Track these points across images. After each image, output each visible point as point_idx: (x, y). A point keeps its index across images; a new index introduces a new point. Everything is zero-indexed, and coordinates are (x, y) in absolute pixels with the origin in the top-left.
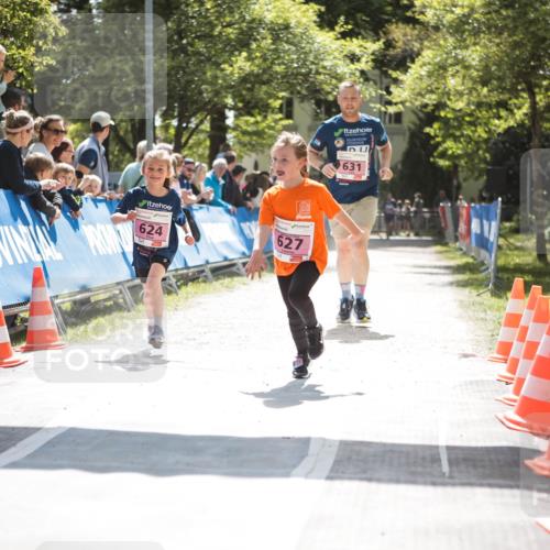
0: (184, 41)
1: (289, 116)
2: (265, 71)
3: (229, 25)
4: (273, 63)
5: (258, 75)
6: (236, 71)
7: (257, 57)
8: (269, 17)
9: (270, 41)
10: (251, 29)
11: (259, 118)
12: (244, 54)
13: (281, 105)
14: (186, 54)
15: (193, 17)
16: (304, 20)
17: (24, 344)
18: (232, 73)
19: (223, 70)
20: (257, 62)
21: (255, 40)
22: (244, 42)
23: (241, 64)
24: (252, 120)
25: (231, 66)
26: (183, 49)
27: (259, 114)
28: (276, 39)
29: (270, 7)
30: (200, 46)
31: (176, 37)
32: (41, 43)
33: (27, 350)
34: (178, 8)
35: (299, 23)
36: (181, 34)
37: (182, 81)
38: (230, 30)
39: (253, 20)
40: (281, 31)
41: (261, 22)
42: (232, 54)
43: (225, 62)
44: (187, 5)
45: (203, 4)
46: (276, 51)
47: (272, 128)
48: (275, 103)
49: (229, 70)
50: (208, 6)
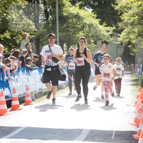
0: (68, 29)
1: (96, 44)
2: (87, 35)
3: (79, 24)
4: (89, 33)
6: (80, 35)
8: (88, 22)
9: (88, 28)
10: (84, 25)
11: (89, 45)
12: (82, 31)
13: (94, 42)
14: (69, 32)
15: (70, 23)
16: (96, 23)
17: (24, 104)
20: (85, 33)
21: (85, 28)
22: (82, 29)
24: (87, 45)
25: (79, 34)
26: (68, 31)
28: (89, 27)
29: (88, 20)
30: (72, 30)
31: (66, 28)
32: (31, 32)
33: (25, 105)
34: (67, 21)
35: (95, 24)
36: (68, 27)
37: (68, 38)
38: (79, 26)
39: (84, 23)
40: (91, 26)
41: (86, 24)
42: (79, 31)
43: (78, 33)
44: (69, 20)
45: (73, 20)
46: (89, 30)
47: (92, 47)
48: (92, 41)
49: (78, 35)
50: (74, 20)
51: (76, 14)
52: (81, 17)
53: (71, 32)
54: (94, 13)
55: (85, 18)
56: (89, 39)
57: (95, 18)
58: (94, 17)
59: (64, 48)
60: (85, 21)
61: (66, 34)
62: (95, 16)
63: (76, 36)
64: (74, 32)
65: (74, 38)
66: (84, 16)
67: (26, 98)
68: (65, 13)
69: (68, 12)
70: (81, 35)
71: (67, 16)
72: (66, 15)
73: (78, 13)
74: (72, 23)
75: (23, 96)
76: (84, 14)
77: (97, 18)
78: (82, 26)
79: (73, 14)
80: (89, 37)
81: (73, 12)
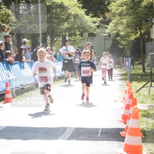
1: (82, 36)
2: (72, 27)
3: (63, 15)
4: (74, 25)
5: (70, 28)
7: (70, 23)
8: (73, 13)
9: (73, 19)
10: (68, 16)
11: (74, 37)
12: (67, 23)
13: (80, 34)
14: (53, 23)
15: (54, 14)
16: (82, 13)
17: (4, 101)
18: (64, 27)
19: (61, 27)
21: (70, 19)
22: (67, 20)
23: (66, 25)
24: (72, 37)
25: (64, 25)
26: (52, 22)
27: (74, 36)
28: (75, 18)
29: (73, 10)
30: (56, 21)
32: (11, 23)
33: (5, 103)
34: (50, 11)
35: (80, 14)
36: (51, 18)
37: (51, 30)
38: (63, 16)
39: (69, 14)
40: (76, 16)
41: (71, 14)
42: (63, 22)
43: (62, 25)
44: (53, 11)
45: (56, 10)
46: (75, 21)
47: (78, 39)
48: (78, 33)
49: (63, 27)
50: (58, 10)
51: (60, 4)
52: (66, 7)
53: (55, 23)
54: (79, 2)
55: (70, 8)
56: (74, 31)
57: (81, 8)
58: (79, 7)
59: (48, 41)
60: (70, 11)
61: (49, 25)
62: (81, 5)
63: (60, 27)
64: (58, 23)
65: (59, 30)
66: (68, 6)
67: (5, 95)
68: (48, 2)
69: (52, 2)
70: (66, 26)
71: (51, 6)
72: (49, 5)
73: (62, 3)
74: (56, 13)
75: (2, 93)
76: (69, 3)
77: (83, 8)
78: (66, 17)
79: (57, 3)
80: (74, 29)
81: (56, 1)
